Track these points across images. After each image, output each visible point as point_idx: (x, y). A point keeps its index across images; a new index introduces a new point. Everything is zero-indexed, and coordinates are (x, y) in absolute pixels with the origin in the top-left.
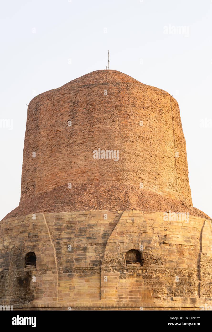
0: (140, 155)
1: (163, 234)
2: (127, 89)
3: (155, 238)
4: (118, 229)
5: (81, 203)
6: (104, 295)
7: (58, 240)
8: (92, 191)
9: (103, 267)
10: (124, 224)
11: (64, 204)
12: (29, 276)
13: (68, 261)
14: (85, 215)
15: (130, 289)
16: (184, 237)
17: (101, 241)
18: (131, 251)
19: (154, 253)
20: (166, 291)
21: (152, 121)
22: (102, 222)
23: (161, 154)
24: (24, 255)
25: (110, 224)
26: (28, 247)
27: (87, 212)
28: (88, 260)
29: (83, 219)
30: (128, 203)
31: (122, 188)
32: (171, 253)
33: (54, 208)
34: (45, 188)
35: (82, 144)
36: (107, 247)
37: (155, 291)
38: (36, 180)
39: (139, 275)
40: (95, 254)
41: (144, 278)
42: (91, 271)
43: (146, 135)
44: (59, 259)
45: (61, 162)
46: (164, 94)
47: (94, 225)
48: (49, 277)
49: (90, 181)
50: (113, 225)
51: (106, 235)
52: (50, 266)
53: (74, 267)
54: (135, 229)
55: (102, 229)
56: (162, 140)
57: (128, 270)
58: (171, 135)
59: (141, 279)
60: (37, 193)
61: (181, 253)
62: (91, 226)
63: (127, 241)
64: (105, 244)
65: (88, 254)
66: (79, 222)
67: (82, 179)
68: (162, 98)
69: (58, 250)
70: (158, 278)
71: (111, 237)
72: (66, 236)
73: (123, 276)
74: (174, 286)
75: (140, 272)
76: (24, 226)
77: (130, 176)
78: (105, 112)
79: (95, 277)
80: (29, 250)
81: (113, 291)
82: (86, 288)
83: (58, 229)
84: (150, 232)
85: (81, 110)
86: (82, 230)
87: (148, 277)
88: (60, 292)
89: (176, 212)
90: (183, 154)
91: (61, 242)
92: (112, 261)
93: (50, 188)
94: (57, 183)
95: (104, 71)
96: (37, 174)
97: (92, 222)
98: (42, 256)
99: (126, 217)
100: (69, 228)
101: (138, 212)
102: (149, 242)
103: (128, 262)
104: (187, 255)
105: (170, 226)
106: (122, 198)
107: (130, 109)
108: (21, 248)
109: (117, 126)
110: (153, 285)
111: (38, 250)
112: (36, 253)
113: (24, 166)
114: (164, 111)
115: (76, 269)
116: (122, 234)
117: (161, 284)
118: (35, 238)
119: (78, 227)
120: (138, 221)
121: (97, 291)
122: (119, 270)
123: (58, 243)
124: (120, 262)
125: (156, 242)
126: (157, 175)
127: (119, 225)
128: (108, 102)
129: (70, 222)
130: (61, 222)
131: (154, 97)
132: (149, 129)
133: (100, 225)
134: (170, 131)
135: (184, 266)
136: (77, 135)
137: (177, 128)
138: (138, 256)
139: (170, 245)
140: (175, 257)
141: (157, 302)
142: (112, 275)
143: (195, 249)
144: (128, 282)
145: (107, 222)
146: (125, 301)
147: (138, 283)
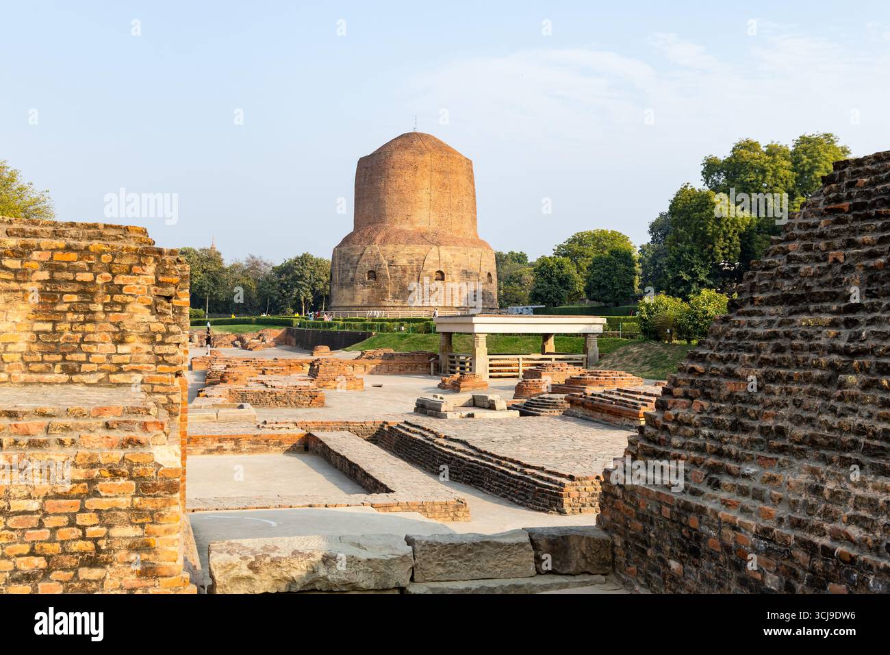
0: (396, 204)
1: (391, 259)
2: (390, 156)
3: (386, 262)
4: (363, 258)
6: (355, 299)
7: (339, 265)
9: (354, 282)
10: (367, 254)
14: (350, 249)
15: (368, 295)
16: (407, 260)
17: (356, 265)
18: (370, 271)
19: (384, 272)
20: (390, 296)
21: (406, 177)
23: (413, 201)
27: (351, 247)
28: (349, 278)
30: (375, 240)
31: (379, 229)
32: (396, 271)
37: (382, 296)
39: (373, 286)
41: (376, 288)
42: (350, 285)
43: (401, 188)
44: (339, 277)
50: (361, 255)
51: (358, 262)
53: (344, 282)
54: (372, 257)
55: (357, 258)
56: (415, 189)
57: (367, 284)
59: (374, 289)
61: (404, 271)
62: (352, 256)
63: (368, 265)
64: (356, 267)
65: (350, 274)
70: (385, 288)
71: (360, 263)
73: (365, 287)
74: (397, 293)
75: (374, 284)
77: (388, 219)
79: (351, 288)
81: (359, 297)
82: (348, 294)
84: (382, 258)
86: (348, 259)
87: (378, 287)
89: (407, 244)
90: (447, 195)
91: (341, 266)
92: (360, 278)
97: (353, 254)
99: (369, 250)
100: (343, 257)
101: (378, 245)
102: (380, 265)
103: (368, 279)
104: (410, 272)
105: (396, 254)
106: (374, 236)
107: (391, 171)
109: (383, 184)
110: (381, 293)
115: (345, 284)
116: (365, 261)
117: (387, 292)
119: (346, 257)
120: (375, 252)
121: (352, 296)
122: (363, 284)
123: (339, 267)
124: (363, 278)
125: (385, 265)
126: (408, 217)
127: (364, 255)
129: (344, 254)
130: (341, 254)
132: (403, 184)
138: (373, 274)
139: (396, 266)
140: (399, 274)
141: (384, 303)
142: (359, 286)
143: (417, 268)
144: (367, 291)
145: (359, 253)
146: (365, 303)
147: (373, 292)
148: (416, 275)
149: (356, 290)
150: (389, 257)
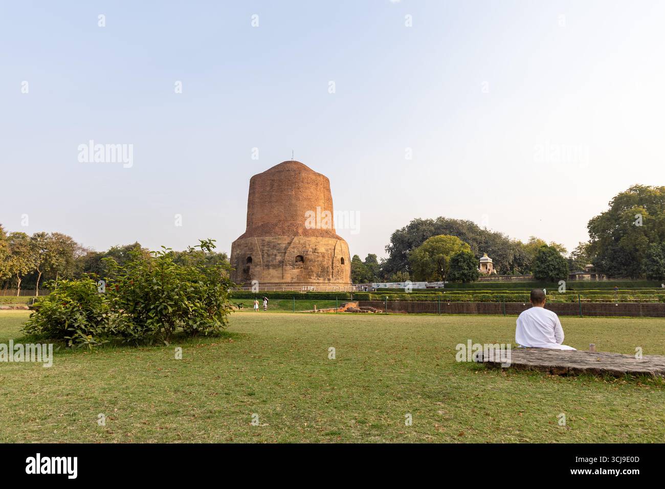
0: (305, 208)
1: (314, 248)
3: (311, 250)
4: (292, 245)
5: (275, 233)
6: (284, 277)
7: (263, 251)
8: (280, 226)
9: (284, 264)
10: (295, 243)
11: (266, 233)
12: (249, 268)
13: (267, 261)
14: (276, 238)
15: (297, 274)
16: (325, 249)
17: (283, 251)
18: (298, 256)
19: (310, 257)
20: (315, 275)
22: (284, 242)
24: (246, 258)
25: (288, 243)
26: (248, 254)
27: (277, 237)
28: (277, 260)
29: (275, 240)
30: (298, 232)
31: (295, 225)
32: (318, 257)
33: (261, 235)
34: (258, 224)
35: (276, 202)
36: (286, 255)
37: (309, 275)
38: (254, 220)
40: (280, 258)
41: (304, 269)
42: (279, 266)
43: (309, 197)
44: (263, 260)
45: (266, 211)
46: (319, 175)
47: (281, 244)
48: (258, 269)
49: (280, 221)
50: (289, 244)
51: (286, 248)
52: (259, 263)
53: (270, 264)
54: (301, 246)
55: (284, 245)
57: (296, 265)
58: (323, 197)
59: (303, 269)
60: (254, 226)
61: (323, 257)
62: (279, 244)
63: (296, 251)
64: (285, 253)
65: (277, 258)
66: (273, 242)
67: (276, 220)
68: (318, 178)
69: (263, 256)
70: (311, 269)
71: (288, 249)
72: (266, 249)
73: (294, 268)
74: (320, 273)
75: (302, 266)
76: (246, 244)
77: (300, 218)
78: (288, 186)
79: (281, 269)
80: (249, 256)
81: (289, 275)
82: (276, 274)
83: (262, 246)
84: (308, 247)
85: (276, 184)
86: (274, 246)
87: (306, 269)
88: (263, 276)
89: (322, 237)
90: (330, 205)
91: (264, 252)
92: (288, 261)
93: (260, 224)
94: (264, 222)
95: (290, 162)
96: (254, 217)
97: (279, 242)
98: (255, 259)
99: (296, 240)
100: (267, 245)
101: (302, 237)
102: (307, 252)
103: (296, 261)
104: (327, 258)
105: (317, 244)
106: (295, 230)
107: (301, 184)
108: (245, 254)
109: (294, 193)
110: (308, 272)
111: (253, 255)
112: (252, 257)
113: (248, 212)
114: (319, 184)
115: (271, 265)
116: (294, 248)
117: (312, 272)
118: (251, 250)
119: (272, 244)
120: (302, 242)
121: (281, 275)
122: (292, 265)
123: (263, 252)
124: (292, 261)
125: (311, 252)
127: (292, 244)
128: (289, 180)
129: (269, 242)
130: (264, 242)
131: (314, 177)
132: (310, 194)
133: (283, 243)
134: (322, 195)
135: (325, 263)
136: (274, 197)
137: (326, 192)
138: (301, 258)
139: (318, 253)
140: (320, 259)
141: (311, 280)
142: (288, 267)
143: (331, 255)
144: (296, 271)
145: (286, 242)
146: (294, 280)
147: (301, 272)
148: (331, 260)
149: (286, 270)
150: (313, 246)
